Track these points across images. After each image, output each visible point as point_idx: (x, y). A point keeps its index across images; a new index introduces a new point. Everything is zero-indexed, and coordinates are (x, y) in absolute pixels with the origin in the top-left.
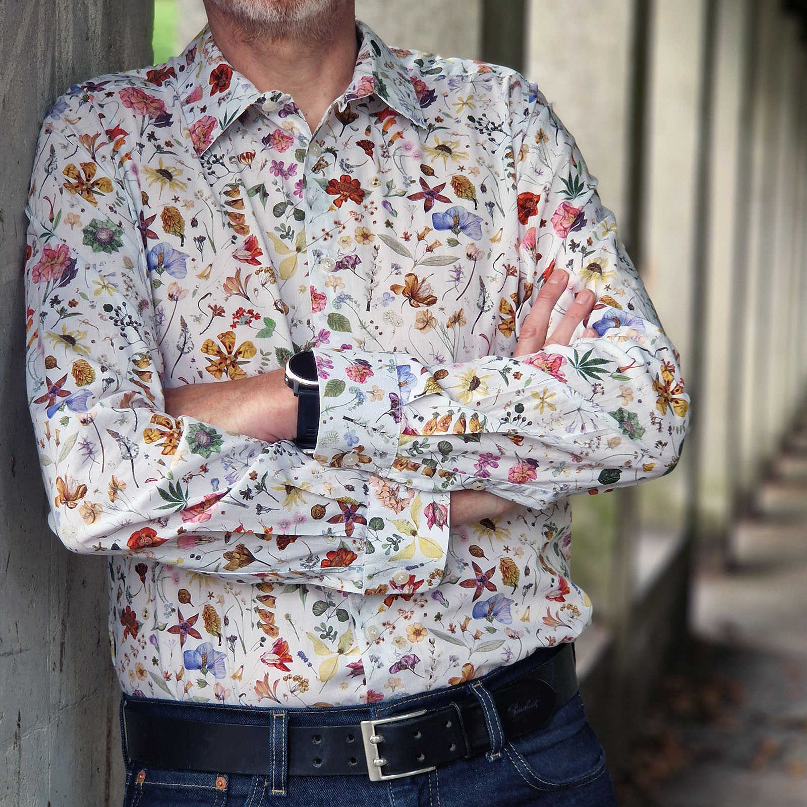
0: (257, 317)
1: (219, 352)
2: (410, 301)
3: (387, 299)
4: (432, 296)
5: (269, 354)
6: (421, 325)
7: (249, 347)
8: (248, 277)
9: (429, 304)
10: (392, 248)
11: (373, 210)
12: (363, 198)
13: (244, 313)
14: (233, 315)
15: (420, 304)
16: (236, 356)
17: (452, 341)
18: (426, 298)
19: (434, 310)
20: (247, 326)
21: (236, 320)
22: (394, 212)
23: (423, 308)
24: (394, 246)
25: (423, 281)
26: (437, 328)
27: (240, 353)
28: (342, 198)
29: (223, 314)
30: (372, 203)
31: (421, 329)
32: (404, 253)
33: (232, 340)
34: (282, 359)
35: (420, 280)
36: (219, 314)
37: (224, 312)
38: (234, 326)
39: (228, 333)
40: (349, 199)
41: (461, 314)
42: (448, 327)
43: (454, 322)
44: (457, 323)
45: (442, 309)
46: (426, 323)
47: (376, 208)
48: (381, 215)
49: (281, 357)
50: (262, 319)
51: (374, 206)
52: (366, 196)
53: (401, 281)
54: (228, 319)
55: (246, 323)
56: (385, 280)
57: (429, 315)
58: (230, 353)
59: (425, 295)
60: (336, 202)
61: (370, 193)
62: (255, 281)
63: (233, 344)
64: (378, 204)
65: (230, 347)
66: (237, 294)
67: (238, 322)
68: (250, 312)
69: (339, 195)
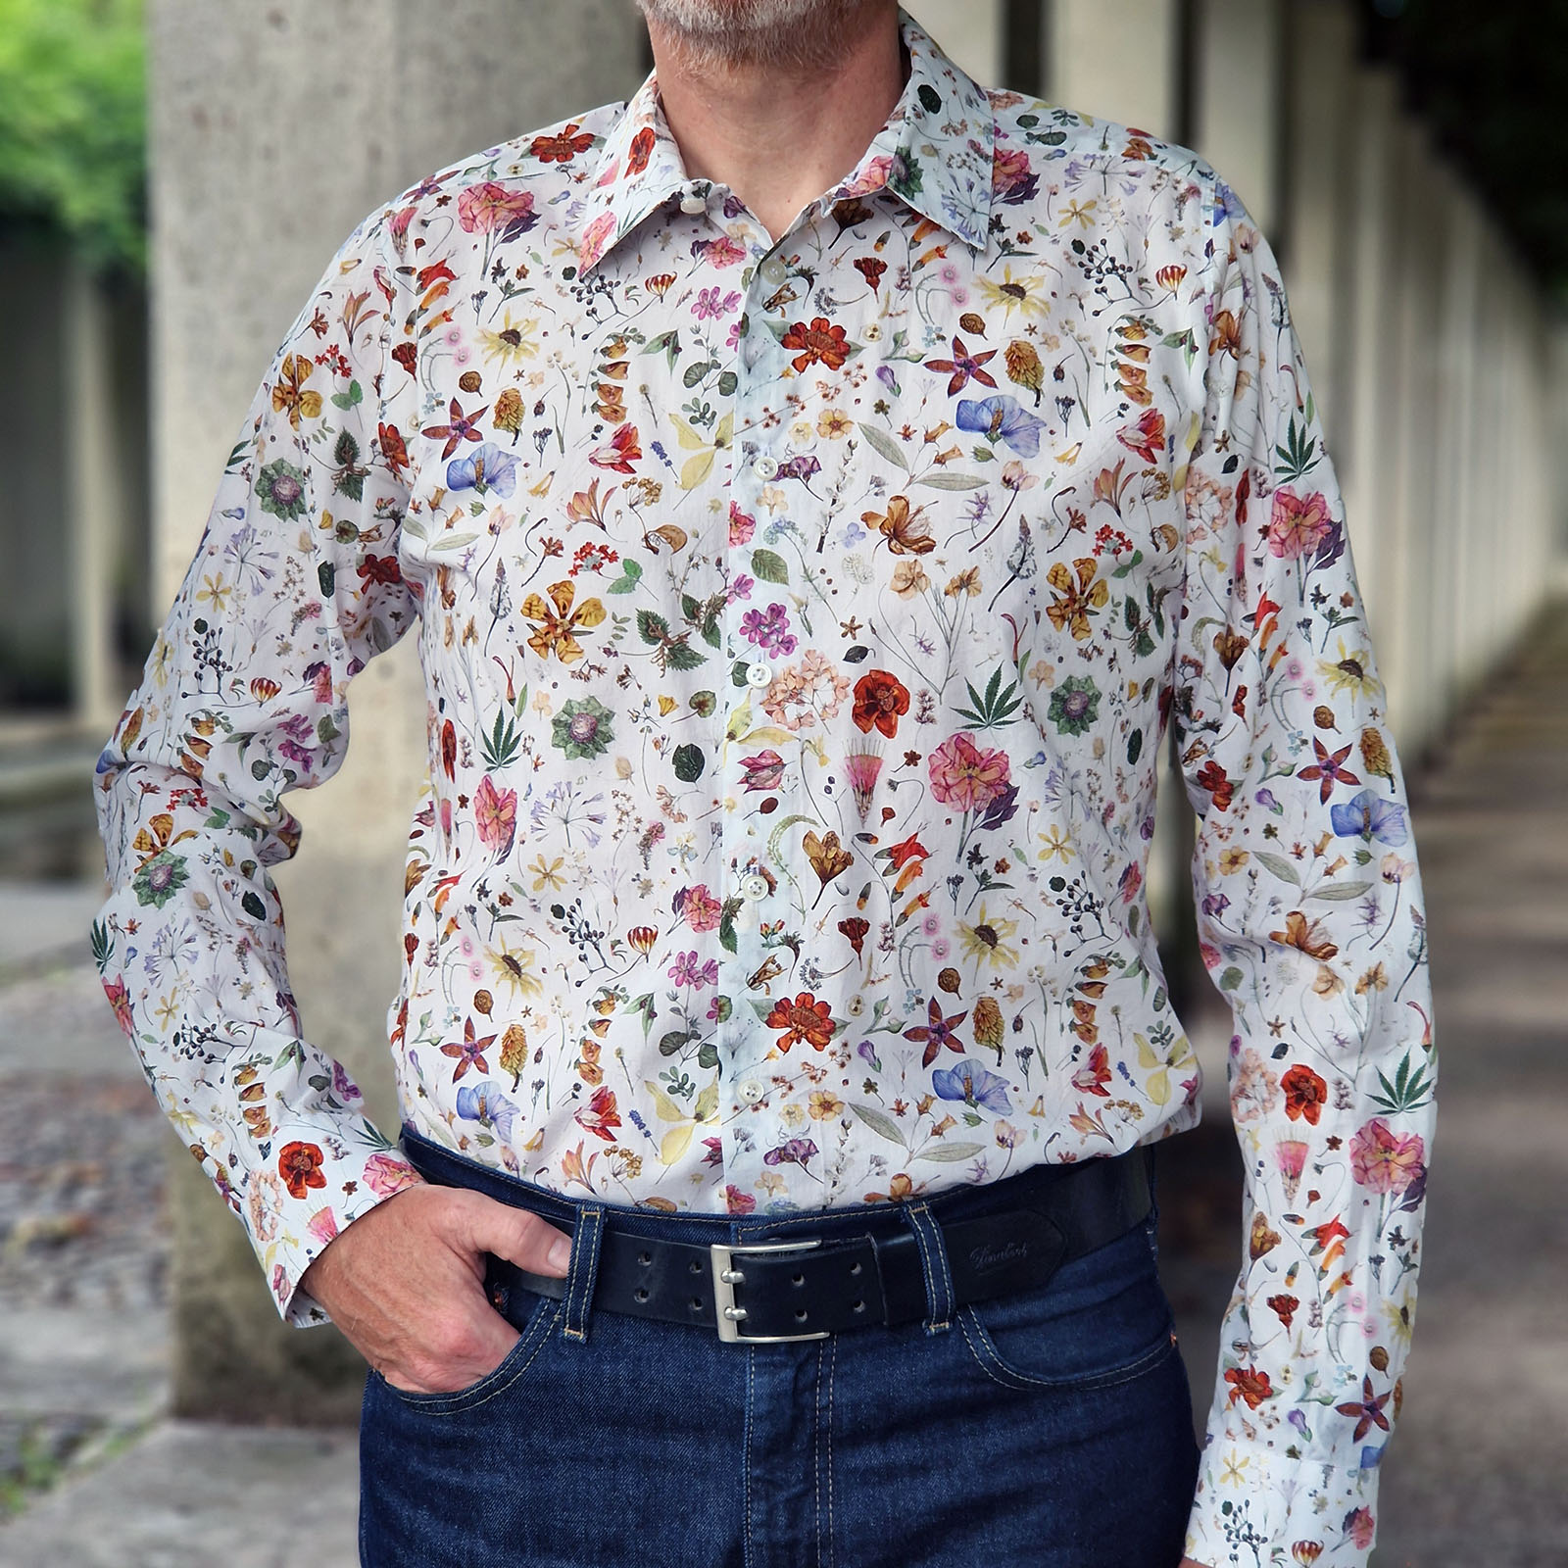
0: (613, 558)
1: (548, 615)
2: (889, 542)
3: (853, 535)
4: (928, 539)
5: (626, 620)
6: (901, 585)
7: (595, 608)
8: (609, 492)
9: (920, 551)
10: (878, 449)
11: (859, 381)
12: (846, 358)
13: (593, 552)
14: (576, 553)
15: (906, 550)
16: (572, 622)
17: (951, 618)
18: (917, 541)
19: (927, 561)
20: (594, 573)
21: (579, 562)
22: (896, 388)
23: (910, 556)
24: (883, 446)
25: (918, 511)
26: (928, 592)
27: (579, 617)
28: (808, 357)
29: (560, 552)
30: (861, 367)
31: (900, 592)
32: (897, 459)
33: (569, 596)
34: (647, 630)
35: (912, 509)
36: (555, 553)
37: (562, 549)
38: (574, 572)
39: (564, 584)
40: (819, 361)
41: (974, 575)
42: (946, 594)
43: (959, 588)
44: (964, 590)
45: (942, 563)
46: (912, 581)
47: (865, 378)
48: (872, 390)
49: (645, 627)
50: (621, 561)
51: (862, 372)
52: (852, 355)
53: (881, 507)
54: (568, 559)
55: (595, 567)
56: (857, 501)
57: (917, 570)
58: (563, 616)
59: (917, 535)
60: (797, 363)
61: (859, 349)
62: (621, 499)
63: (570, 602)
64: (870, 370)
65: (565, 608)
66: (587, 520)
67: (581, 566)
68: (603, 549)
69: (805, 352)
